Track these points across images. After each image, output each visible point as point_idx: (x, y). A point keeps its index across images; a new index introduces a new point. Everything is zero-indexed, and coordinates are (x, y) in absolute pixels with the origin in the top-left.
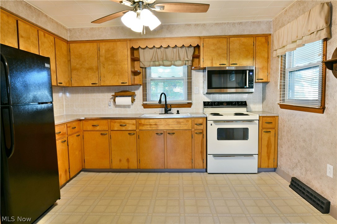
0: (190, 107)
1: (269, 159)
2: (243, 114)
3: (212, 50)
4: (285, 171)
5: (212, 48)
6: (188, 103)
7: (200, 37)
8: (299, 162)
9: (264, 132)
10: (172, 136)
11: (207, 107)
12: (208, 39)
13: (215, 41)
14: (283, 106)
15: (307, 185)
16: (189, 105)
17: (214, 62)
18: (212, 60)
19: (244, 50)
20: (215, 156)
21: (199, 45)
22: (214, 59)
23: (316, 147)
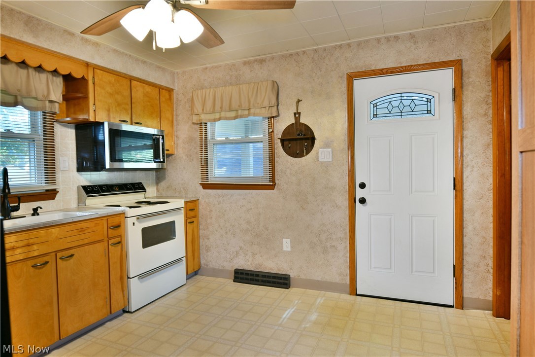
0: (53, 198)
1: (194, 259)
2: (150, 202)
3: (107, 92)
4: (217, 268)
5: (109, 89)
6: (47, 191)
7: (87, 65)
8: (241, 248)
9: (189, 223)
10: (69, 262)
11: (92, 196)
12: (101, 72)
13: (112, 78)
14: (206, 186)
15: (256, 270)
16: (51, 194)
17: (111, 115)
18: (109, 110)
19: (149, 103)
20: (142, 276)
21: (86, 77)
22: (111, 110)
23: (267, 226)
